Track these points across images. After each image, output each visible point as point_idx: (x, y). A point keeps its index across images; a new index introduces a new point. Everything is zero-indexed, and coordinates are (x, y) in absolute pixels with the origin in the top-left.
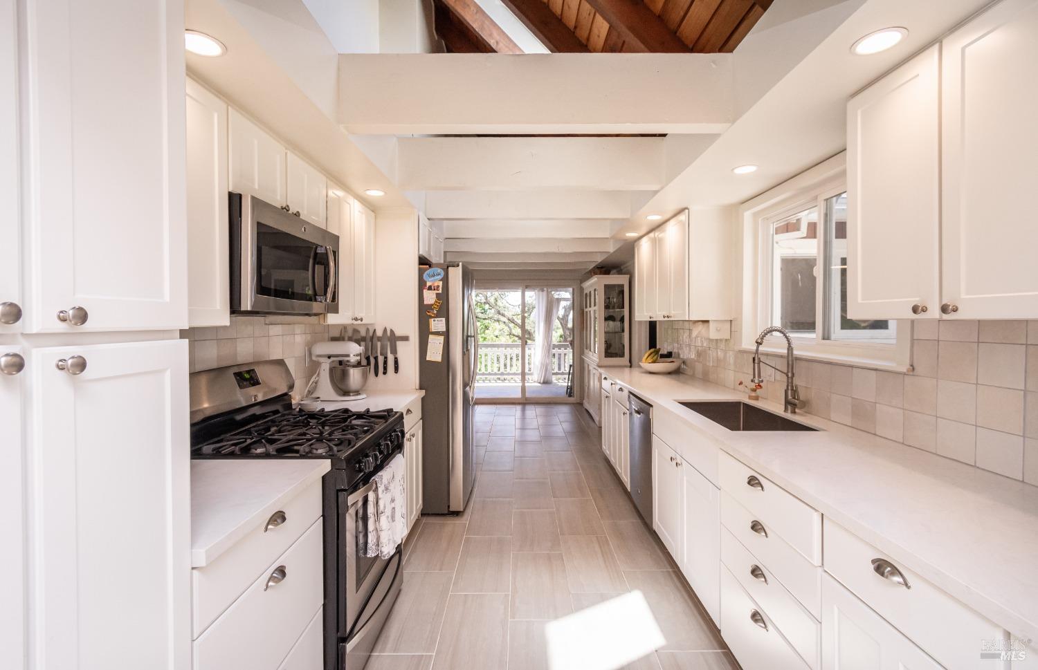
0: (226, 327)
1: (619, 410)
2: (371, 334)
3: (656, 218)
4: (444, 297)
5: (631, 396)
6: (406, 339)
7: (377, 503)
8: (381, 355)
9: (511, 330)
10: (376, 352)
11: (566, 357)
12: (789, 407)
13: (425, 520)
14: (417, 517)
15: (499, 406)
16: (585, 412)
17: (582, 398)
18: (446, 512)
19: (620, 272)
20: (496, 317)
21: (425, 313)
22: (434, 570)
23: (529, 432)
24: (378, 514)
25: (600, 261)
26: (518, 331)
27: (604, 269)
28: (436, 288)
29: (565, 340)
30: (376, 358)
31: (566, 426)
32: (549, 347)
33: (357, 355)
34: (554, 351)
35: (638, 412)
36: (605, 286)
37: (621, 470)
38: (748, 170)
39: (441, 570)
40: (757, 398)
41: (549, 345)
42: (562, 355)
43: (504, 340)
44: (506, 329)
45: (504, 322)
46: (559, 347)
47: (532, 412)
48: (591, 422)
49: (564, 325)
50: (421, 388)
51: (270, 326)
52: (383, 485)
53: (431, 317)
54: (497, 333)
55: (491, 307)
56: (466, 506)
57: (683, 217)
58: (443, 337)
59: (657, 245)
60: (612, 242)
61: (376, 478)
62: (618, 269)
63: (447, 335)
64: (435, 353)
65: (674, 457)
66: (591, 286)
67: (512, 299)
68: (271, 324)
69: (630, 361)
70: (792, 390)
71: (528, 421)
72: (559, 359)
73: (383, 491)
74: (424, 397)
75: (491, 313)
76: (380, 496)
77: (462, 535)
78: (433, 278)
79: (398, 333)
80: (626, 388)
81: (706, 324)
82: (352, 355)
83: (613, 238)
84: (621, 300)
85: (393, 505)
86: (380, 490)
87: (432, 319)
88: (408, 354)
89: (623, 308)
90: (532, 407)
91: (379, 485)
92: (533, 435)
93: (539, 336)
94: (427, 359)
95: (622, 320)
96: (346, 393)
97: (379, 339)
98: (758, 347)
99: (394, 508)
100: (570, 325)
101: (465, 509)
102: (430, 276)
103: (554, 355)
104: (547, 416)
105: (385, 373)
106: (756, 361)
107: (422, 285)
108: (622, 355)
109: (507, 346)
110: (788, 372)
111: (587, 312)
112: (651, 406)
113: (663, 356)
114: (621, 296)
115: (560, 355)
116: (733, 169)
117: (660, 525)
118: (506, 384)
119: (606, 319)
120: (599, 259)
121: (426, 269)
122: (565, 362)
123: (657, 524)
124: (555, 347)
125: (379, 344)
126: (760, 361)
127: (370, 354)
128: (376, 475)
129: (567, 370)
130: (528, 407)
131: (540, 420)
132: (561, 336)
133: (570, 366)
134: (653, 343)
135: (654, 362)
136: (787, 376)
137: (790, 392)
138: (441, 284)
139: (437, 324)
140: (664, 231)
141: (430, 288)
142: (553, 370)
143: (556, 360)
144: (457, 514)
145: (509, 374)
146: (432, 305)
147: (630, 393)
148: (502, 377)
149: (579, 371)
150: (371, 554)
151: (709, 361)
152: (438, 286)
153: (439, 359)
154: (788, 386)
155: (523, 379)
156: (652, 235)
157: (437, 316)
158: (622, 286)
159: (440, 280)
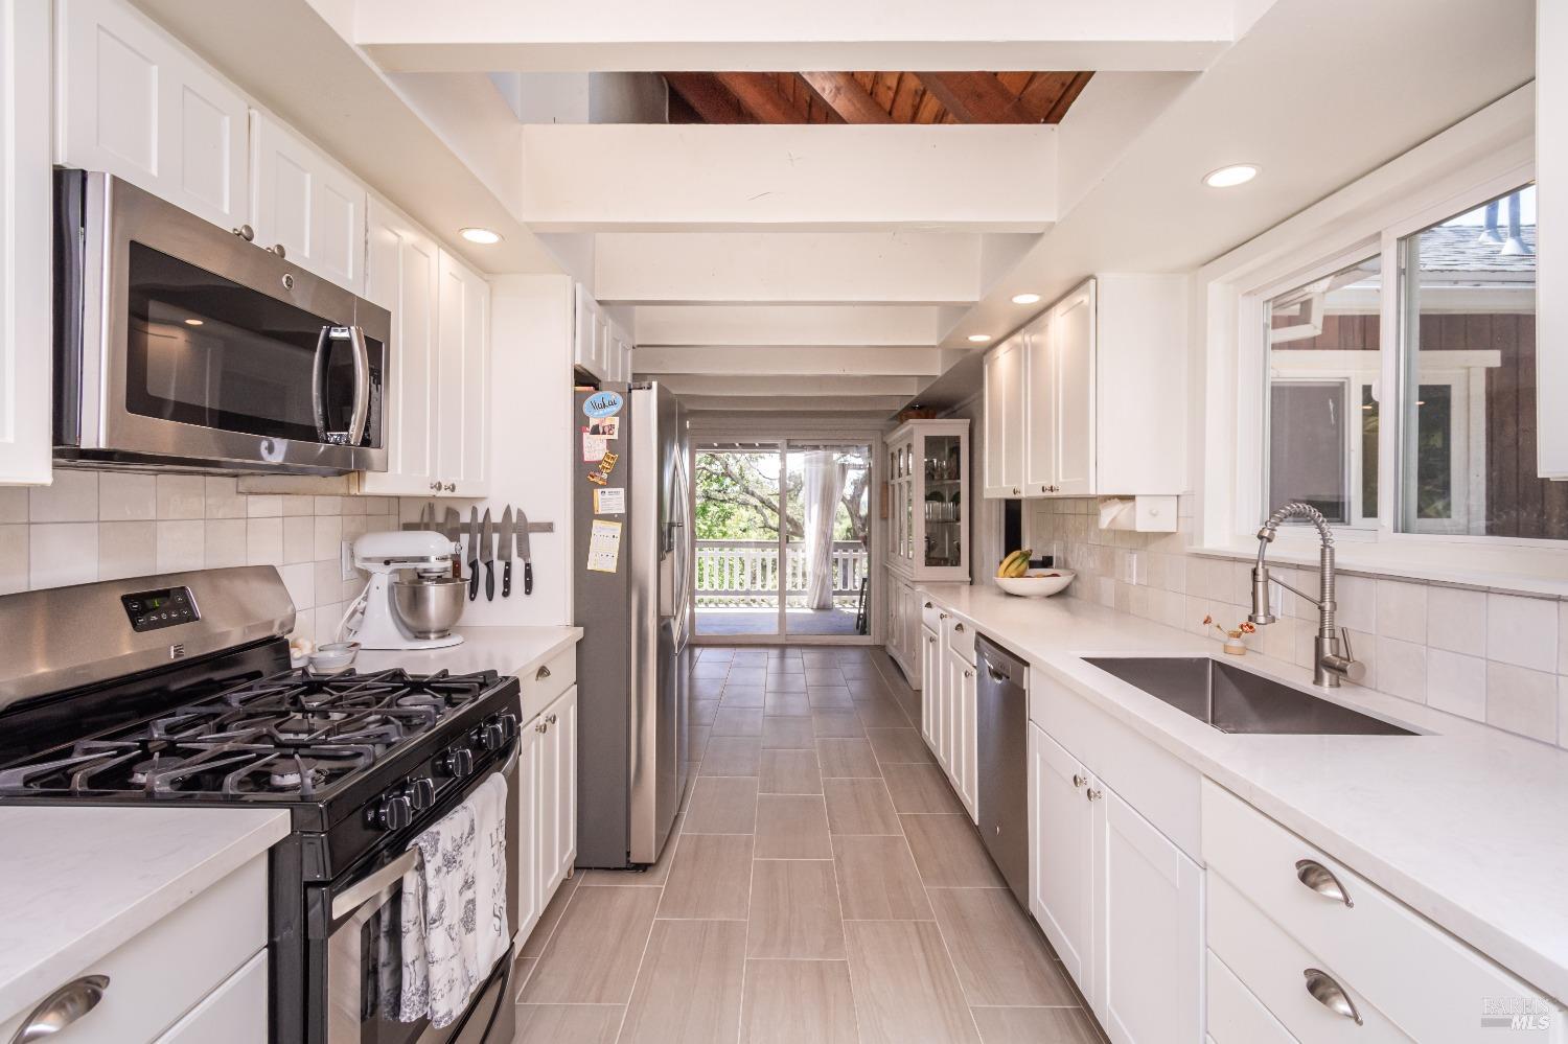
0: (43, 487)
1: (956, 668)
2: (480, 519)
3: (1028, 300)
4: (622, 449)
5: (982, 640)
6: (548, 527)
7: (425, 897)
8: (500, 557)
9: (766, 520)
10: (491, 554)
11: (857, 565)
12: (1326, 675)
13: (582, 880)
14: (564, 875)
15: (738, 650)
16: (890, 662)
17: (888, 635)
18: (624, 866)
19: (952, 415)
20: (742, 497)
21: (585, 477)
22: (584, 1001)
23: (791, 699)
24: (426, 922)
25: (915, 393)
26: (774, 521)
27: (926, 407)
28: (607, 430)
29: (855, 537)
30: (489, 565)
31: (855, 687)
32: (828, 546)
33: (444, 559)
34: (836, 554)
35: (996, 674)
36: (926, 438)
37: (960, 780)
38: (1233, 176)
39: (598, 1000)
40: (1244, 651)
41: (828, 544)
42: (850, 563)
43: (754, 536)
44: (759, 518)
45: (756, 507)
46: (844, 546)
47: (796, 660)
48: (902, 683)
49: (854, 514)
50: (576, 625)
51: (251, 498)
52: (439, 855)
53: (598, 486)
54: (743, 525)
55: (735, 482)
56: (663, 851)
57: (1084, 298)
58: (620, 524)
59: (1031, 358)
60: (939, 351)
61: (422, 840)
62: (949, 411)
63: (627, 520)
64: (604, 555)
65: (1080, 775)
66: (902, 438)
67: (766, 468)
68: (251, 493)
69: (971, 573)
70: (1332, 638)
71: (789, 678)
72: (845, 568)
73: (438, 871)
74: (581, 640)
75: (734, 491)
76: (430, 883)
77: (652, 916)
78: (601, 412)
79: (531, 518)
80: (972, 624)
81: (1129, 505)
82: (433, 559)
83: (939, 346)
84: (954, 464)
85: (469, 895)
86: (430, 869)
87: (600, 490)
88: (552, 557)
89: (958, 477)
90: (797, 652)
91: (427, 857)
92: (798, 705)
93: (811, 529)
94: (589, 568)
95: (956, 499)
96: (422, 634)
97: (496, 528)
98: (1262, 550)
99: (472, 902)
100: (864, 511)
101: (659, 858)
102: (595, 407)
103: (837, 561)
104: (826, 667)
105: (506, 594)
106: (1260, 577)
107: (580, 423)
108: (956, 562)
109: (758, 544)
110: (1323, 599)
111: (893, 485)
112: (1027, 664)
113: (1033, 565)
114: (955, 456)
115: (846, 560)
116: (1204, 179)
117: (1045, 907)
118: (755, 610)
119: (928, 498)
120: (914, 391)
121: (588, 394)
122: (854, 573)
123: (1038, 903)
124: (838, 546)
125: (496, 538)
126: (1267, 577)
127: (478, 558)
128: (424, 835)
129: (858, 585)
130: (790, 652)
131: (811, 677)
132: (848, 530)
133: (864, 580)
134: (1013, 541)
135: (1021, 575)
136: (1322, 609)
137: (1327, 642)
138: (616, 421)
139: (609, 500)
140: (1042, 330)
141: (595, 431)
142: (835, 585)
143: (839, 570)
144: (643, 868)
145: (758, 593)
146: (600, 462)
147: (979, 634)
148: (748, 598)
149: (879, 588)
150: (409, 1015)
151: (1131, 576)
152: (612, 426)
153: (611, 566)
154: (1322, 630)
155: (782, 602)
156: (1017, 338)
157: (609, 483)
158: (957, 439)
159: (616, 415)
